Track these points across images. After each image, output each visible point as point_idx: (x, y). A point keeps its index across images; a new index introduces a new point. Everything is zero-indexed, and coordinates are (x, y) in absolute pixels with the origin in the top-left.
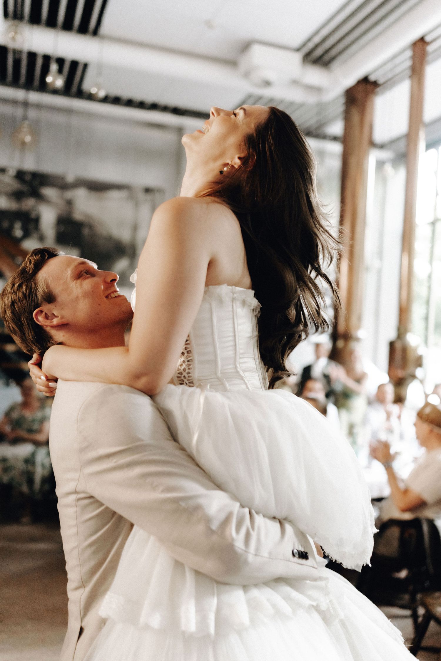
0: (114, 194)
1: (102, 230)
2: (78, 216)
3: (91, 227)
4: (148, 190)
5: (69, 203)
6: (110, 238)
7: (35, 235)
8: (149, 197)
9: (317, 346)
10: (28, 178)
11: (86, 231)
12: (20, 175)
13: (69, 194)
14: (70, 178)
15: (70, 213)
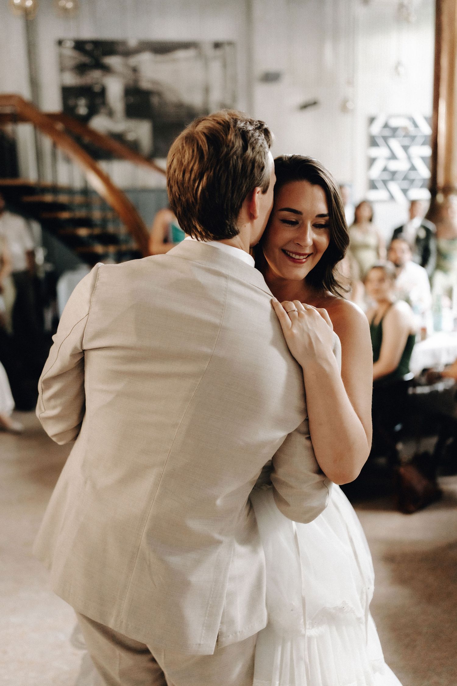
0: (181, 54)
1: (171, 97)
2: (145, 85)
3: (159, 94)
4: (217, 45)
5: (135, 70)
6: (180, 106)
7: (103, 110)
8: (219, 52)
9: (413, 204)
10: (89, 47)
11: (155, 100)
12: (79, 45)
13: (133, 61)
14: (133, 43)
15: (136, 81)
